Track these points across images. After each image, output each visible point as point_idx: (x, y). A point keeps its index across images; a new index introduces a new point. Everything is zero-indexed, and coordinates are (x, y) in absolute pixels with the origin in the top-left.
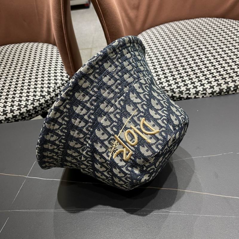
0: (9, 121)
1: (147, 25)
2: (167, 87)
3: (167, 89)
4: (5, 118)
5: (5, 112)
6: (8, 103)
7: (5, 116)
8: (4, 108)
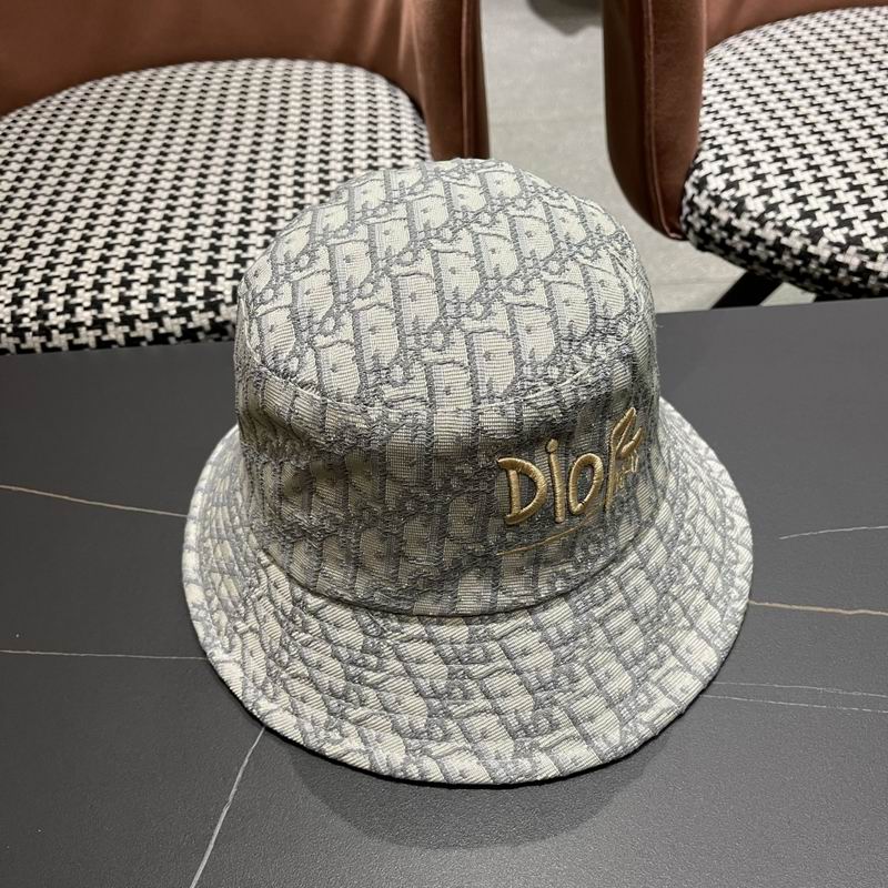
0: (225, 338)
1: (746, 13)
2: (873, 238)
3: (873, 249)
4: (212, 320)
5: (213, 300)
6: (222, 264)
7: (211, 314)
8: (208, 284)
